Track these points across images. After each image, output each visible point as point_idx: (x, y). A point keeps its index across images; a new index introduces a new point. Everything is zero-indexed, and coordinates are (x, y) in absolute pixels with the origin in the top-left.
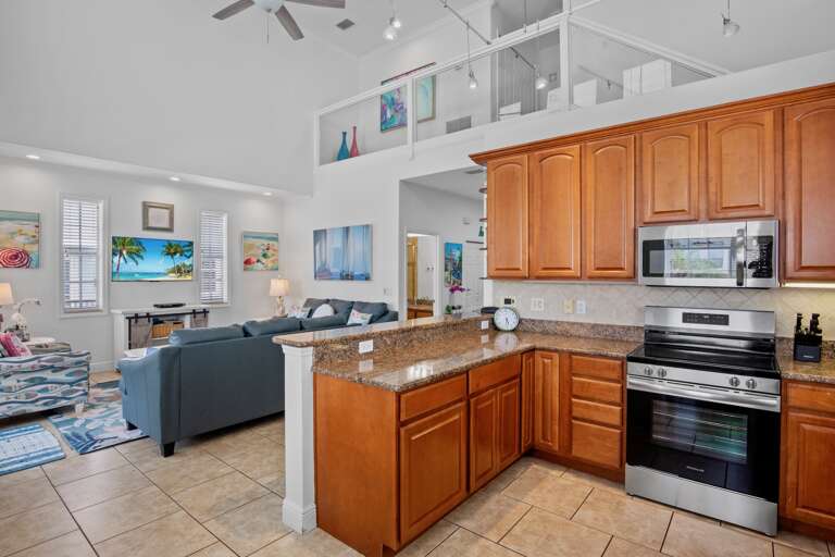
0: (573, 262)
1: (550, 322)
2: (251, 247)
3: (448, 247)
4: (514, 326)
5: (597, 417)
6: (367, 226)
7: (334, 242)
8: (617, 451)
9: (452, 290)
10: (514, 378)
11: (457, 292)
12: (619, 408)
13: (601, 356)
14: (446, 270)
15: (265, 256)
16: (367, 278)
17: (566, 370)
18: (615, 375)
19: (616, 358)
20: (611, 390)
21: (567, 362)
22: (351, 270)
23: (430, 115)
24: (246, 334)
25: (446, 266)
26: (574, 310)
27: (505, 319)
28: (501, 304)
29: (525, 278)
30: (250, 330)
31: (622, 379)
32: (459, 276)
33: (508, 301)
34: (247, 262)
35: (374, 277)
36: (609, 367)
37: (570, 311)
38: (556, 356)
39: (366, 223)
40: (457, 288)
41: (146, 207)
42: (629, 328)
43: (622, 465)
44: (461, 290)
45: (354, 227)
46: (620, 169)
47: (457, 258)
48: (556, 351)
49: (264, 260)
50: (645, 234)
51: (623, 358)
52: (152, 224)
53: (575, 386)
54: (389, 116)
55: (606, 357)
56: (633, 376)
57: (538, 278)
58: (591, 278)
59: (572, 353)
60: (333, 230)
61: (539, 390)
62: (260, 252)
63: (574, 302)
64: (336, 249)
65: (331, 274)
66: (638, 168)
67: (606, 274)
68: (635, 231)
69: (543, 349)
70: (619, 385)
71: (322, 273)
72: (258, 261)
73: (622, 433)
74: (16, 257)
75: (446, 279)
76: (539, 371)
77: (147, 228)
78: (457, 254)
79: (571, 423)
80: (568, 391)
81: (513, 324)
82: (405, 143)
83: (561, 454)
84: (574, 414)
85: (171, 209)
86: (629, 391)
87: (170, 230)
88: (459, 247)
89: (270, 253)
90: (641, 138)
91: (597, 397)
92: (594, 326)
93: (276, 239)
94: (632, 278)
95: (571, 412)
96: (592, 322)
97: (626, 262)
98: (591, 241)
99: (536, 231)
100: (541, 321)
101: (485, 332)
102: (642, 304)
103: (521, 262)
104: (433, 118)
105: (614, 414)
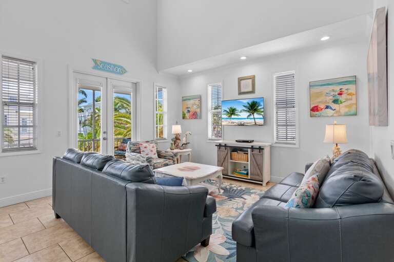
2: (319, 95)
15: (336, 101)
34: (315, 109)
41: (240, 80)
52: (243, 90)
62: (330, 99)
72: (327, 107)
74: (194, 114)
77: (240, 93)
85: (253, 78)
87: (253, 92)
89: (342, 98)
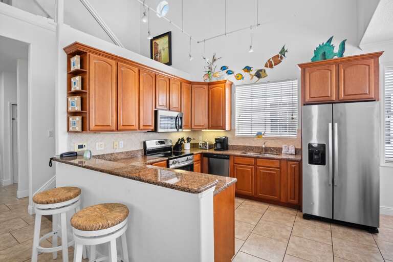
1: (107, 155)
26: (119, 146)
28: (75, 149)
29: (112, 131)
33: (80, 147)
63: (119, 143)
67: (146, 128)
94: (154, 129)
100: (103, 155)
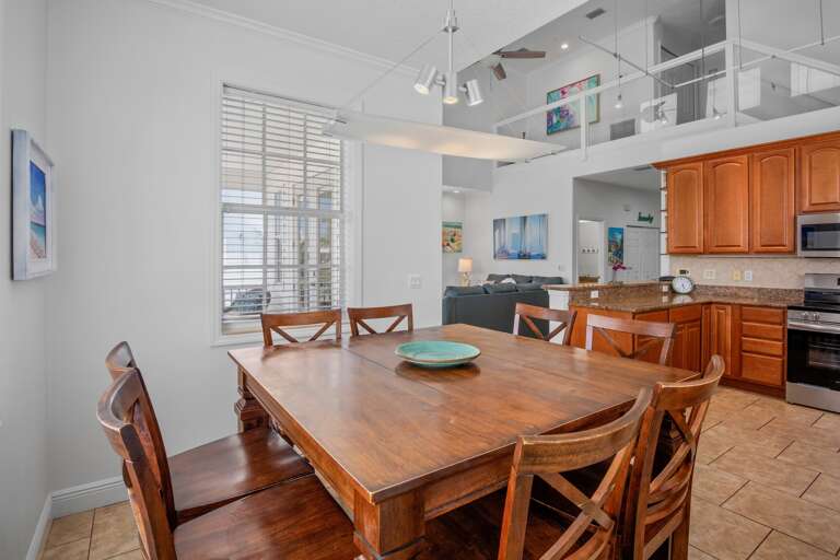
0: (742, 240)
1: (720, 287)
3: (612, 231)
4: (689, 290)
5: (763, 350)
6: (544, 216)
7: (513, 229)
8: (779, 373)
9: (615, 269)
10: (695, 320)
11: (620, 270)
12: (780, 343)
13: (766, 306)
14: (610, 251)
15: (452, 240)
16: (543, 257)
17: (737, 317)
18: (778, 320)
19: (780, 308)
20: (776, 330)
21: (737, 311)
22: (528, 251)
23: (595, 119)
24: (486, 292)
25: (610, 247)
26: (742, 278)
27: (682, 285)
28: (677, 274)
29: (700, 254)
30: (488, 289)
31: (784, 322)
32: (621, 256)
33: (683, 272)
35: (550, 257)
36: (772, 314)
37: (739, 278)
38: (729, 308)
39: (543, 213)
40: (619, 267)
42: (791, 291)
43: (783, 383)
44: (624, 268)
45: (531, 217)
46: (783, 174)
47: (619, 241)
48: (729, 304)
49: (451, 244)
50: (803, 220)
51: (784, 308)
53: (744, 328)
54: (555, 120)
55: (771, 307)
56: (792, 319)
57: (712, 253)
58: (758, 252)
59: (742, 305)
60: (511, 219)
61: (715, 332)
62: (450, 238)
63: (742, 272)
64: (514, 234)
65: (509, 254)
66: (798, 172)
67: (770, 249)
68: (795, 218)
69: (716, 303)
70: (781, 327)
71: (503, 254)
72: (447, 245)
73: (783, 361)
75: (610, 259)
76: (715, 318)
78: (619, 237)
79: (741, 356)
80: (739, 331)
81: (688, 288)
82: (578, 147)
83: (733, 377)
84: (744, 348)
86: (789, 330)
88: (621, 231)
89: (455, 238)
90: (800, 150)
91: (765, 335)
92: (759, 289)
93: (460, 227)
94: (793, 252)
95: (741, 346)
96: (758, 286)
97: (787, 240)
98: (757, 227)
99: (711, 218)
100: (713, 287)
101: (665, 294)
102: (803, 273)
103: (697, 242)
104: (598, 121)
105: (778, 347)
